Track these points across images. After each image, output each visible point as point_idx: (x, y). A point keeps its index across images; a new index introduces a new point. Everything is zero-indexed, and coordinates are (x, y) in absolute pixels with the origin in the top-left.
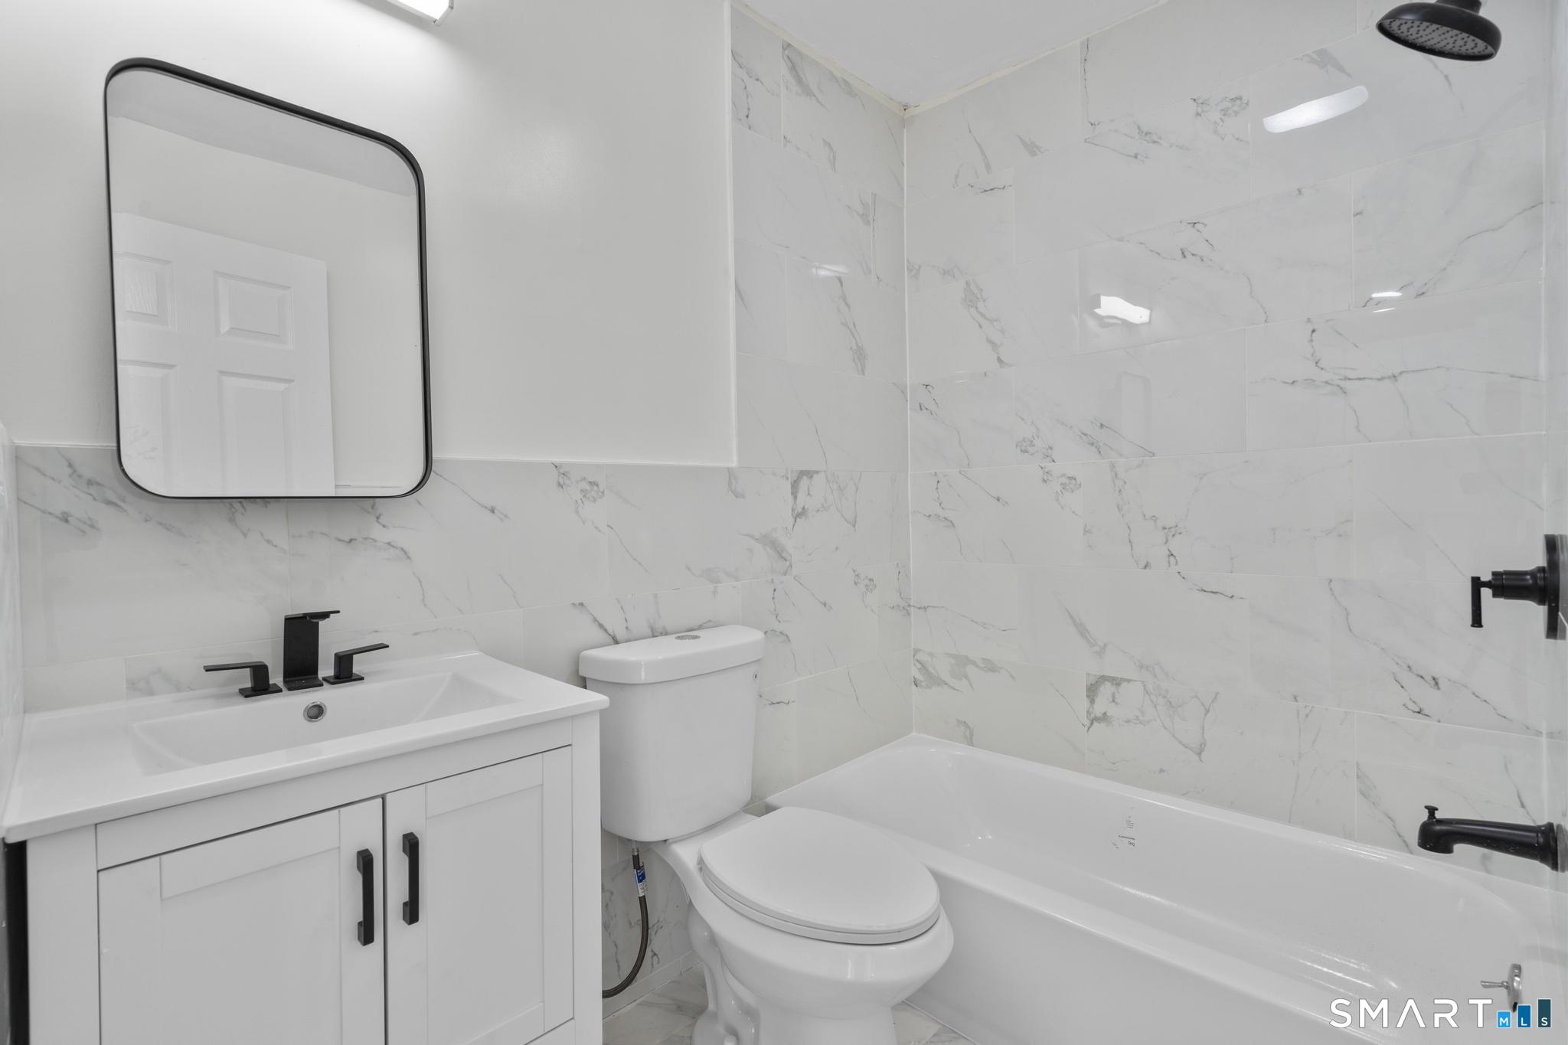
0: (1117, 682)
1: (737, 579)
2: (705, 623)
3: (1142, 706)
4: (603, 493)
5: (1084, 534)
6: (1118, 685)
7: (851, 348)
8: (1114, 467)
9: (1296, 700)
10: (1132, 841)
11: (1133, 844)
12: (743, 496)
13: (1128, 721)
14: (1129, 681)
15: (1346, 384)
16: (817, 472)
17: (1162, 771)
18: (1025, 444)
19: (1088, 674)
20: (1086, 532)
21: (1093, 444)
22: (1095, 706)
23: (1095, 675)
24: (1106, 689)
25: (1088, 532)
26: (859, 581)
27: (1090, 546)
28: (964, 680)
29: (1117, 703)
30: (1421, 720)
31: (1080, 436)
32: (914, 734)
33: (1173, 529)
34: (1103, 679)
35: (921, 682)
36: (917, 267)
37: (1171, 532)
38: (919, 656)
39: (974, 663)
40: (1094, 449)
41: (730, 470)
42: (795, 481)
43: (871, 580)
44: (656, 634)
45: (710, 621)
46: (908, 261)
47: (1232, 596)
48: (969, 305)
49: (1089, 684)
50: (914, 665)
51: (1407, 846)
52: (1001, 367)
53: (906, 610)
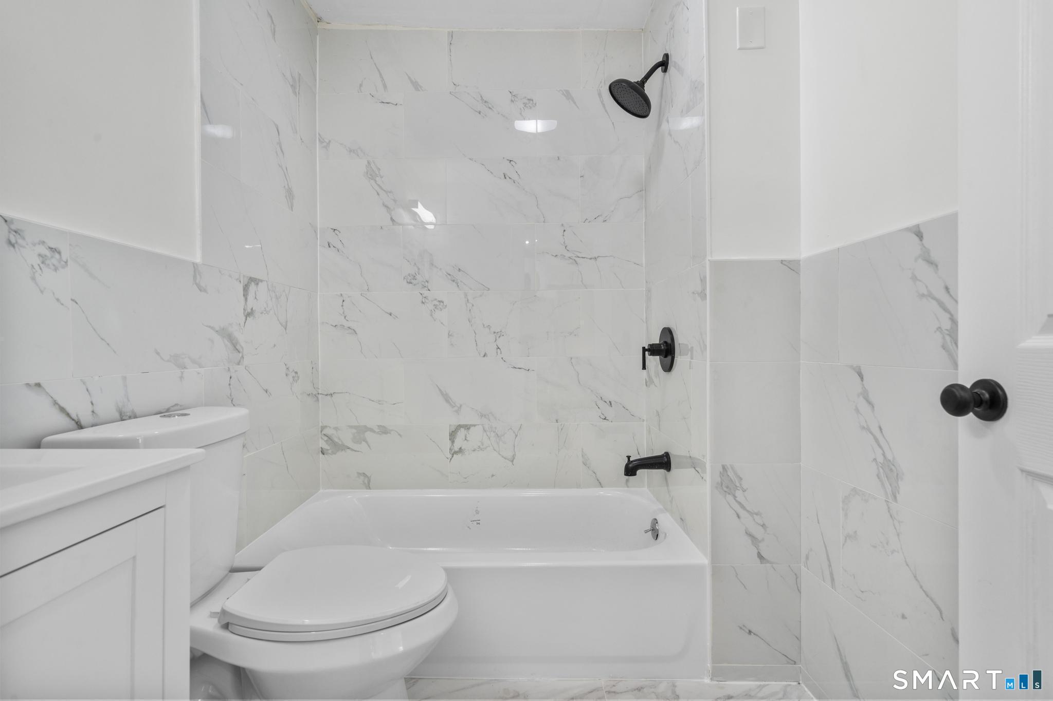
0: (467, 427)
1: (201, 366)
2: (173, 406)
3: (482, 440)
4: (66, 262)
5: (448, 337)
6: (469, 429)
7: (285, 187)
8: (466, 295)
9: (557, 422)
10: (478, 522)
11: (479, 524)
12: (205, 291)
13: (474, 450)
14: (475, 426)
15: (577, 259)
16: (262, 281)
17: (493, 476)
18: (410, 278)
19: (450, 425)
20: (450, 335)
21: (454, 281)
22: (454, 445)
23: (455, 425)
24: (462, 433)
25: (451, 335)
26: (289, 373)
27: (452, 345)
28: (363, 443)
29: (467, 440)
30: (605, 422)
31: (446, 276)
32: (321, 491)
33: (499, 333)
34: (460, 427)
35: (327, 450)
36: (327, 141)
37: (498, 334)
38: (326, 431)
39: (372, 430)
40: (454, 284)
41: (195, 266)
42: (246, 285)
43: (296, 373)
44: (124, 418)
45: (177, 405)
46: (319, 134)
47: (529, 370)
48: (370, 178)
49: (451, 431)
50: (321, 438)
51: (601, 484)
52: (393, 225)
53: (316, 396)
